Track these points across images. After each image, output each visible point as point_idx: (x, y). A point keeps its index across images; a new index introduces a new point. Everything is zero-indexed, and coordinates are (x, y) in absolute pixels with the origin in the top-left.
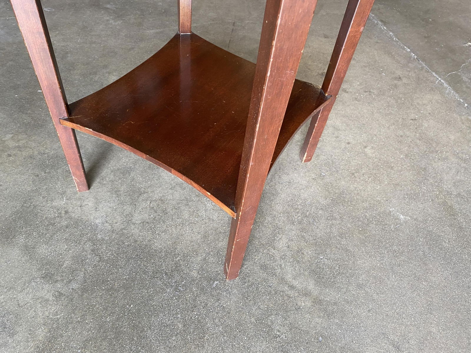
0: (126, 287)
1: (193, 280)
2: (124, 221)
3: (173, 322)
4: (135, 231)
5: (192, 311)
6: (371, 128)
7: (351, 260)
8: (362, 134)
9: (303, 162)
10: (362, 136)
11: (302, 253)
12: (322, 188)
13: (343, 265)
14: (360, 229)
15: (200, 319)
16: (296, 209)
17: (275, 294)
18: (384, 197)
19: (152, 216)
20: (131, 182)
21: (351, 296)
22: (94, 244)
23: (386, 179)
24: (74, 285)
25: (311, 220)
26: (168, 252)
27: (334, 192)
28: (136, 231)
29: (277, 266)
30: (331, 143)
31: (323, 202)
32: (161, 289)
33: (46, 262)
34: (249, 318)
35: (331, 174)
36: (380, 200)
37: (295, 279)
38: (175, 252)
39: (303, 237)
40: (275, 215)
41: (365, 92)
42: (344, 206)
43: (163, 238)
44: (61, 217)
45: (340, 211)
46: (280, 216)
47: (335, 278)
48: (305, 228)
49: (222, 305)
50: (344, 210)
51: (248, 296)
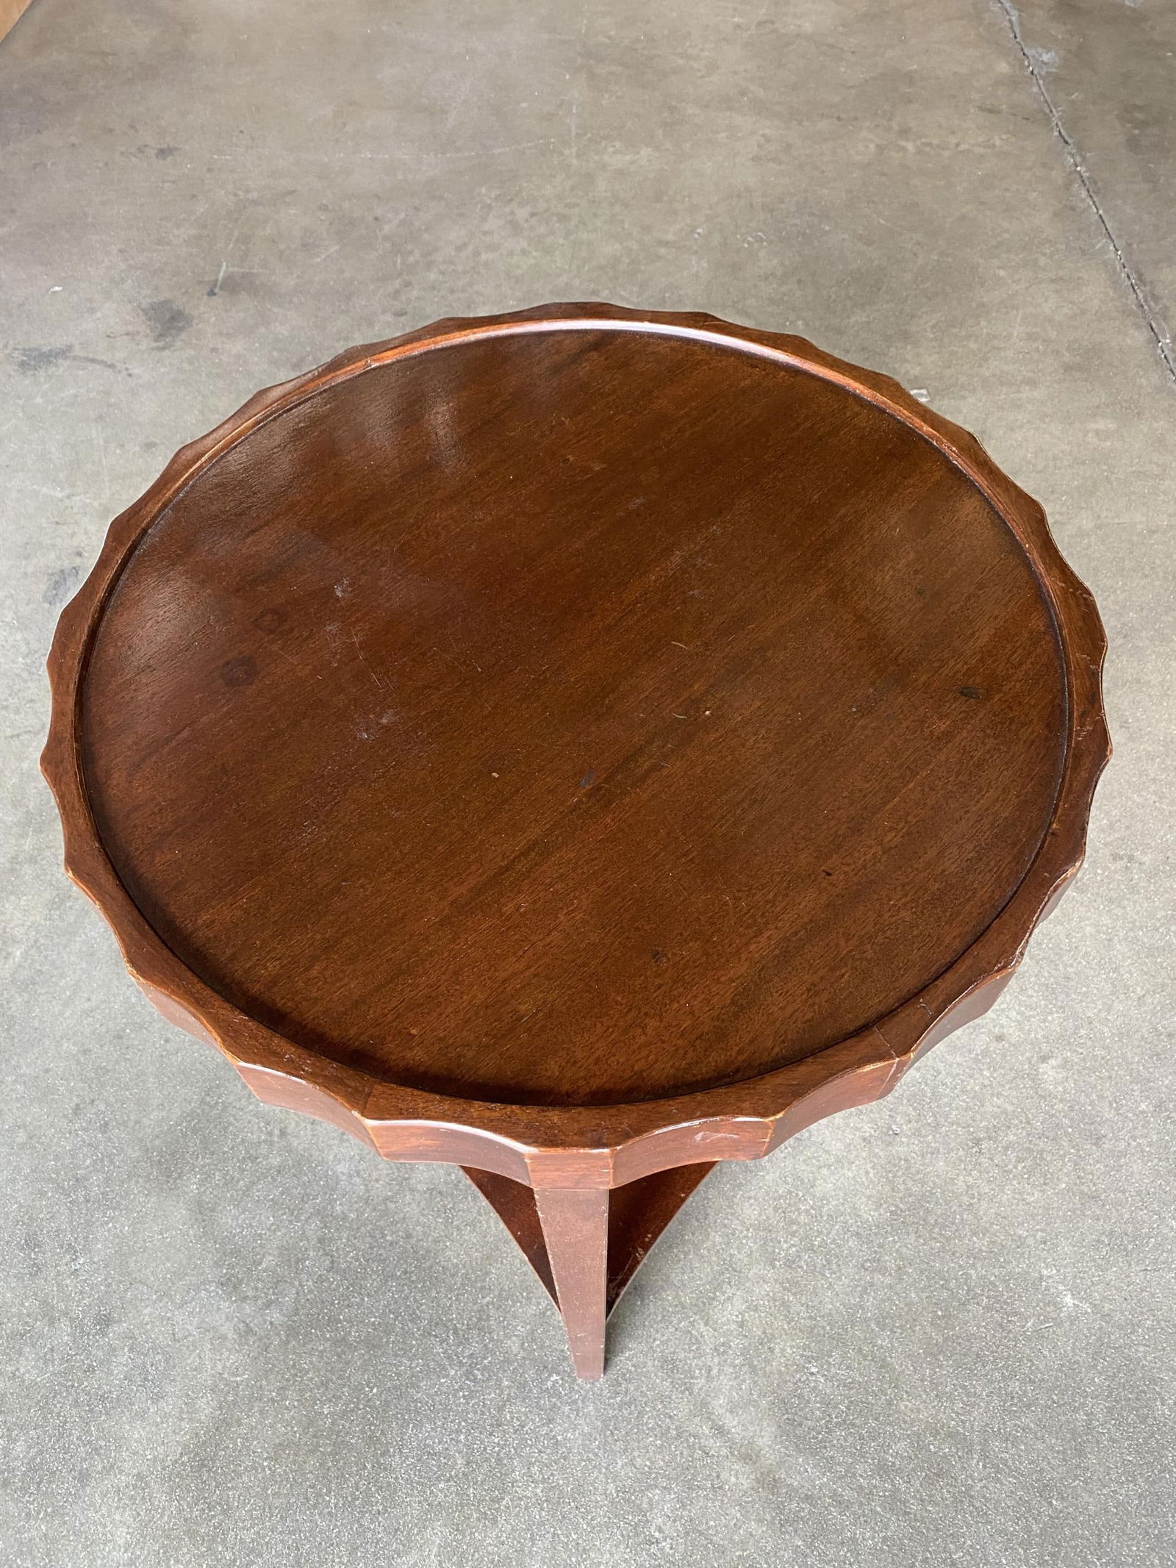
0: (371, 1344)
1: (508, 1361)
2: (393, 1180)
3: (447, 1449)
5: (491, 1434)
6: (1086, 995)
7: (886, 1395)
8: (1051, 1013)
10: (1050, 1018)
11: (769, 1348)
12: (878, 1172)
13: (862, 1402)
14: (940, 1313)
15: (502, 1455)
16: (793, 1222)
17: (676, 1438)
18: (1038, 1230)
19: (453, 1177)
21: (852, 1489)
22: (325, 1226)
23: (1067, 1175)
24: (276, 1316)
25: (820, 1261)
26: (470, 1279)
27: (907, 1189)
28: (413, 1210)
29: (700, 1369)
31: (868, 1212)
32: (439, 1365)
33: (232, 1250)
34: (604, 1480)
35: (917, 1133)
36: (1026, 1237)
37: (731, 1412)
38: (484, 1281)
39: (785, 1305)
40: (734, 1230)
42: (920, 1236)
43: (465, 1241)
44: (272, 1143)
45: (904, 1250)
46: (746, 1237)
47: (830, 1431)
48: (798, 1282)
49: (554, 1436)
50: (916, 1247)
51: (616, 1429)
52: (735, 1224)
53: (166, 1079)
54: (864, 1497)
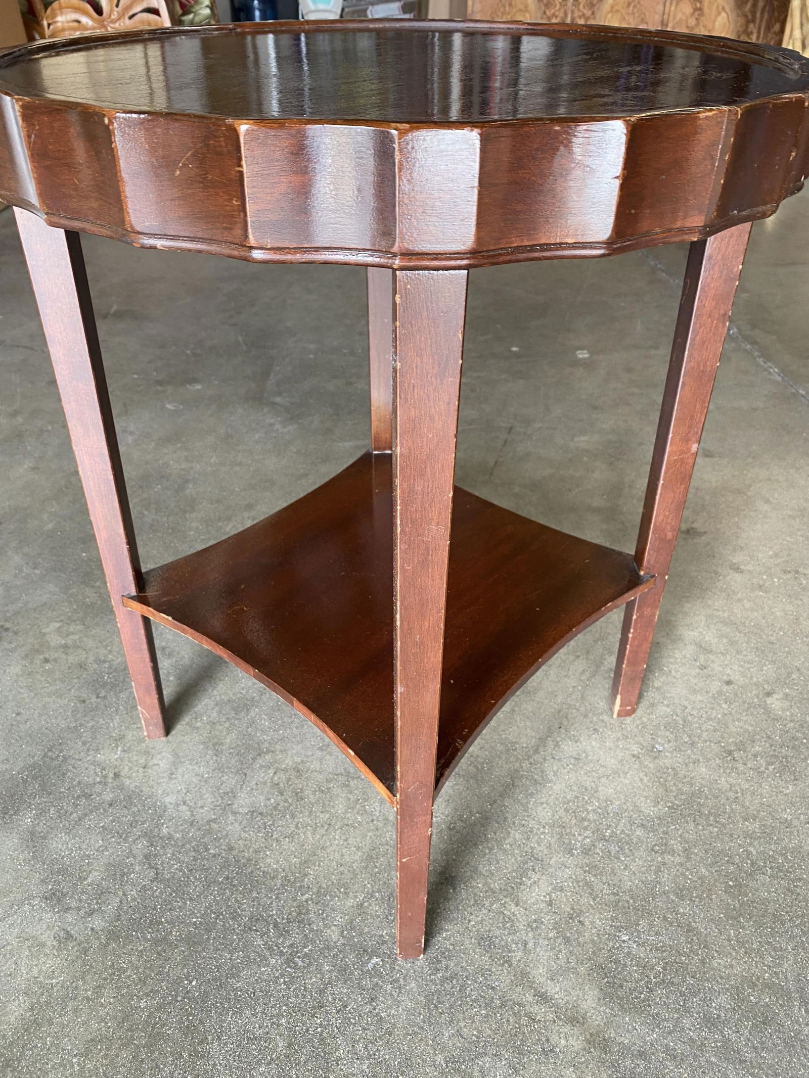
0: (191, 941)
1: (328, 948)
2: (218, 806)
3: (268, 1033)
4: (233, 827)
5: (313, 1016)
6: (788, 653)
7: (698, 955)
8: (765, 665)
9: (615, 716)
10: (765, 668)
11: (580, 922)
12: (651, 779)
13: (676, 963)
14: (731, 883)
15: (325, 1035)
16: (584, 819)
17: (500, 1007)
18: (800, 814)
19: (272, 801)
20: (248, 728)
21: (684, 1043)
22: (152, 845)
24: (98, 922)
25: (614, 849)
26: (289, 880)
27: (679, 790)
28: (235, 828)
29: (517, 944)
30: (688, 680)
31: (649, 810)
32: (260, 956)
33: (59, 869)
34: (432, 1052)
35: (678, 749)
36: (791, 819)
37: (552, 980)
38: (303, 881)
39: (588, 885)
40: (532, 828)
41: (785, 572)
42: (698, 824)
43: (284, 849)
44: (105, 784)
45: (687, 835)
46: (543, 833)
47: (651, 990)
48: (596, 866)
49: (378, 1014)
50: (696, 833)
51: (439, 1002)
52: (532, 824)
53: (13, 741)
54: (697, 1050)
